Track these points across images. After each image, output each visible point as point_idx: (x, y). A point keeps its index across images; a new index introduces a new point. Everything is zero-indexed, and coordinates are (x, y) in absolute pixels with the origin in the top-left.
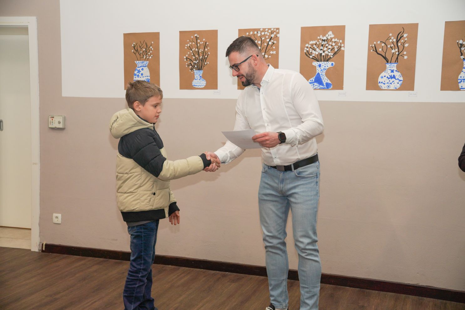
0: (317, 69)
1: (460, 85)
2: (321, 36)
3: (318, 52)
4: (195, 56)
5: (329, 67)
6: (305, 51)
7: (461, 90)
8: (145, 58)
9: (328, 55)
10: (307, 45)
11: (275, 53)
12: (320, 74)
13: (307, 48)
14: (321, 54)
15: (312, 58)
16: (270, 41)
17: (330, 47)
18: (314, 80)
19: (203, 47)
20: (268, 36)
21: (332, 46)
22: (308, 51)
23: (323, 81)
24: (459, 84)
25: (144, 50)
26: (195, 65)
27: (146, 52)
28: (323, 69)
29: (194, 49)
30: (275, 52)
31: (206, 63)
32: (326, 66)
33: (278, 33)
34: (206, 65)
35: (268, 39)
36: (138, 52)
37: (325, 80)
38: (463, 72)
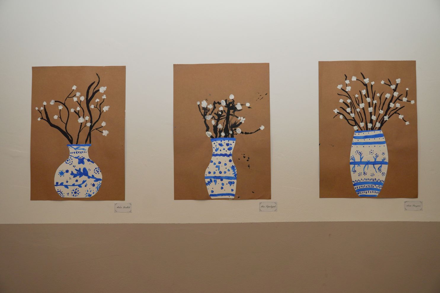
24: (208, 187)
38: (213, 163)
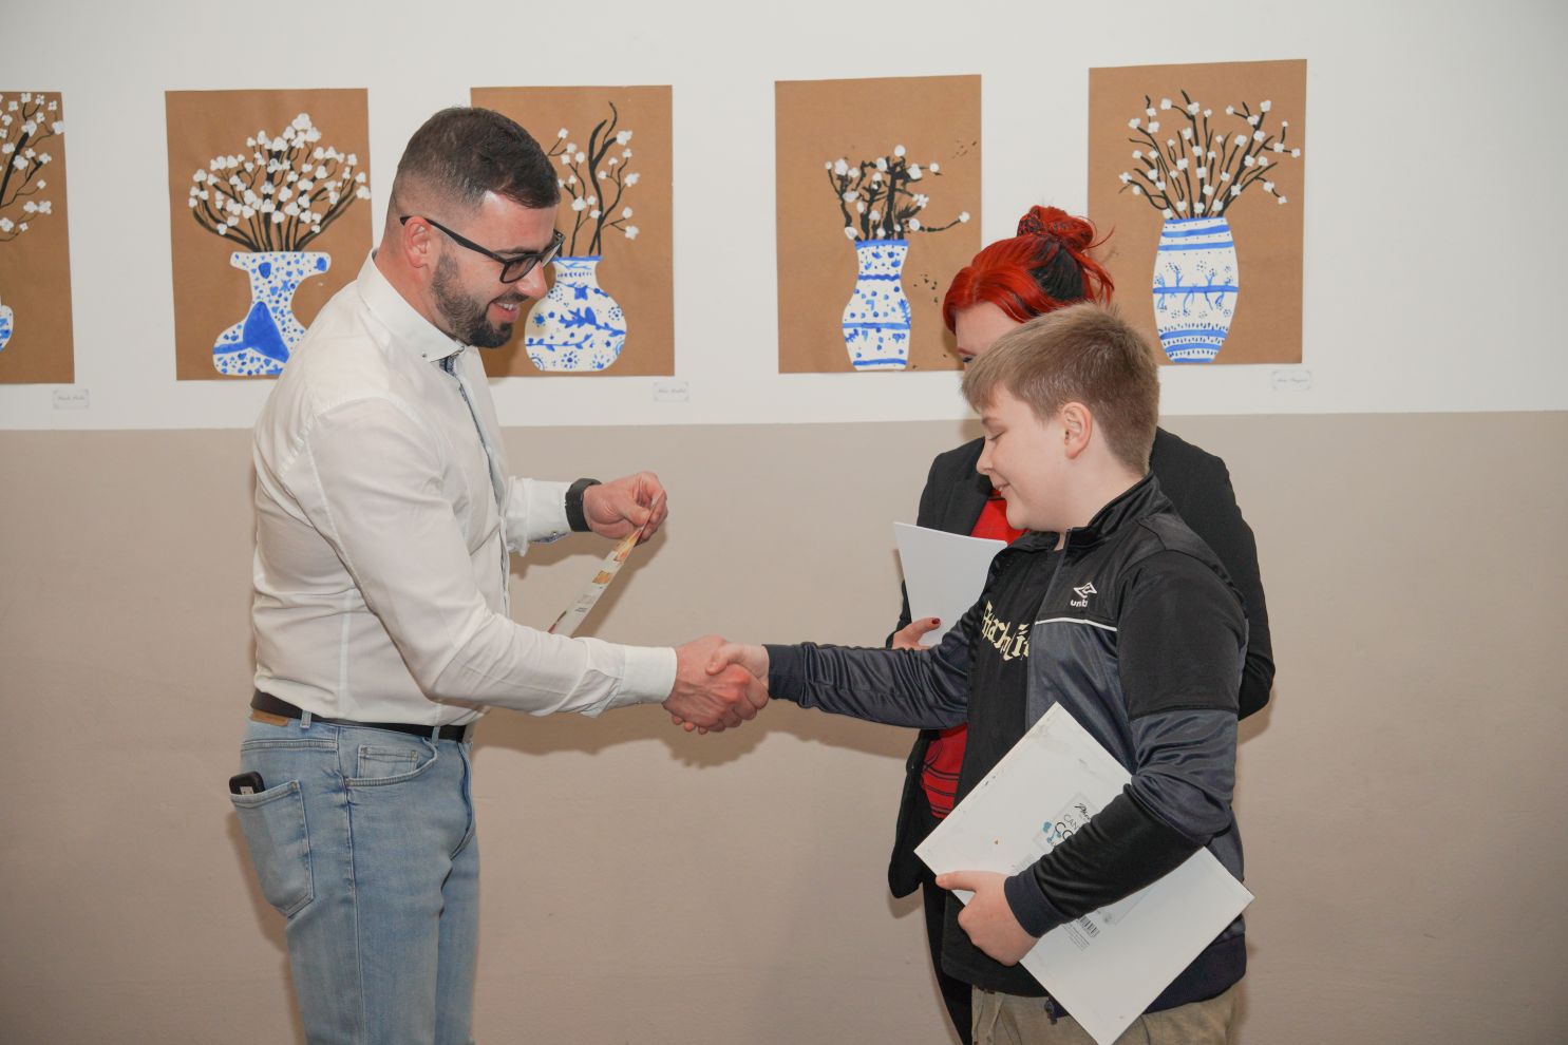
0: (253, 283)
1: (853, 349)
2: (262, 134)
3: (251, 206)
5: (307, 275)
6: (193, 203)
7: (858, 367)
9: (299, 221)
10: (199, 176)
12: (269, 307)
13: (202, 189)
14: (268, 216)
15: (227, 236)
16: (17, 152)
17: (305, 185)
18: (240, 333)
20: (9, 128)
21: (314, 179)
22: (205, 202)
24: (849, 345)
28: (280, 285)
30: (49, 204)
32: (295, 273)
33: (57, 116)
35: (6, 141)
37: (294, 335)
38: (859, 296)
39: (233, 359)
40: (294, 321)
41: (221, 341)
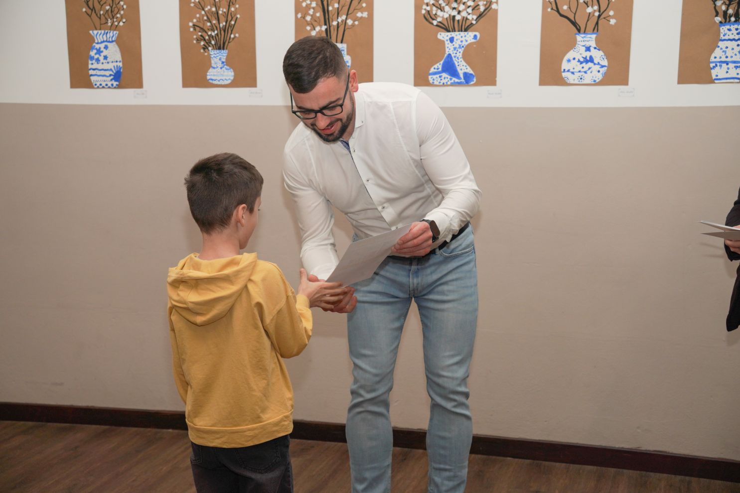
0: (447, 45)
1: (714, 73)
3: (447, 13)
4: (210, 22)
5: (469, 42)
6: (424, 12)
7: (716, 81)
8: (110, 24)
9: (467, 18)
10: (427, 1)
11: (367, 16)
12: (453, 55)
13: (427, 6)
14: (454, 17)
15: (437, 25)
17: (470, 3)
18: (440, 67)
19: (226, 5)
21: (474, 1)
22: (428, 11)
23: (458, 69)
24: (712, 71)
25: (108, 8)
26: (211, 39)
27: (112, 13)
28: (458, 46)
29: (209, 7)
30: (366, 13)
31: (232, 36)
32: (464, 41)
34: (233, 39)
36: (95, 12)
37: (463, 67)
38: (720, 48)
39: (437, 78)
40: (463, 61)
41: (432, 70)
